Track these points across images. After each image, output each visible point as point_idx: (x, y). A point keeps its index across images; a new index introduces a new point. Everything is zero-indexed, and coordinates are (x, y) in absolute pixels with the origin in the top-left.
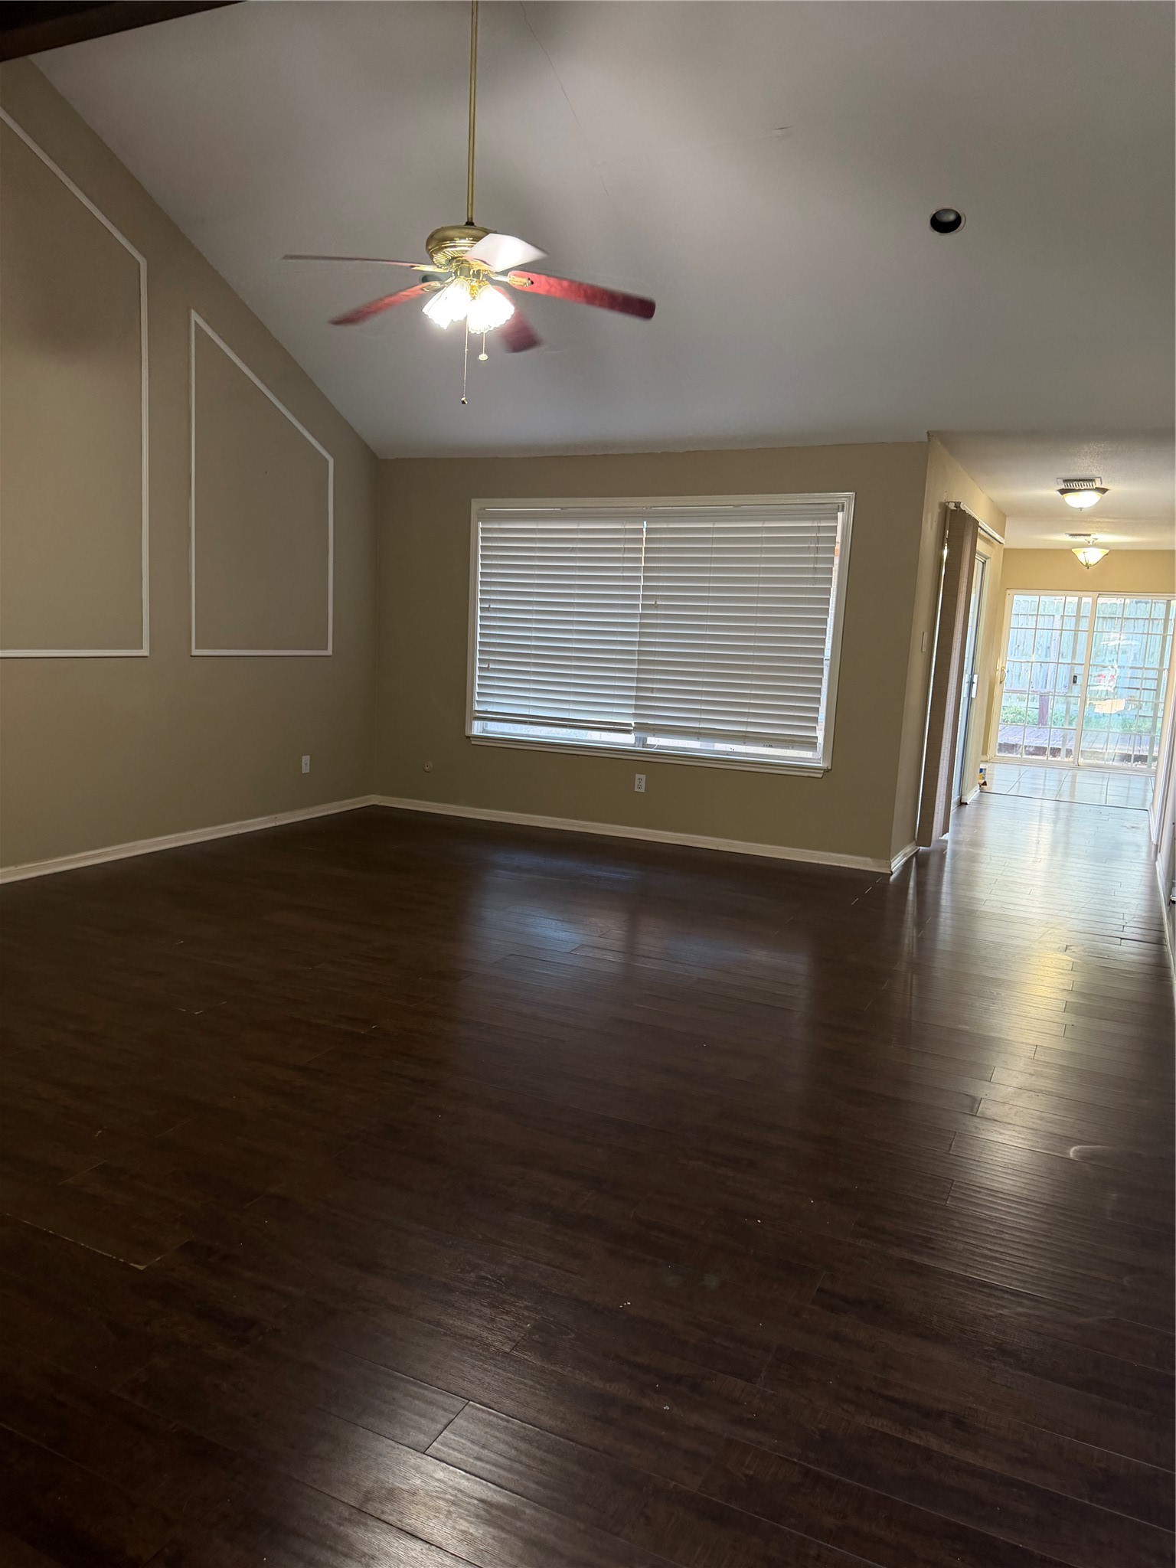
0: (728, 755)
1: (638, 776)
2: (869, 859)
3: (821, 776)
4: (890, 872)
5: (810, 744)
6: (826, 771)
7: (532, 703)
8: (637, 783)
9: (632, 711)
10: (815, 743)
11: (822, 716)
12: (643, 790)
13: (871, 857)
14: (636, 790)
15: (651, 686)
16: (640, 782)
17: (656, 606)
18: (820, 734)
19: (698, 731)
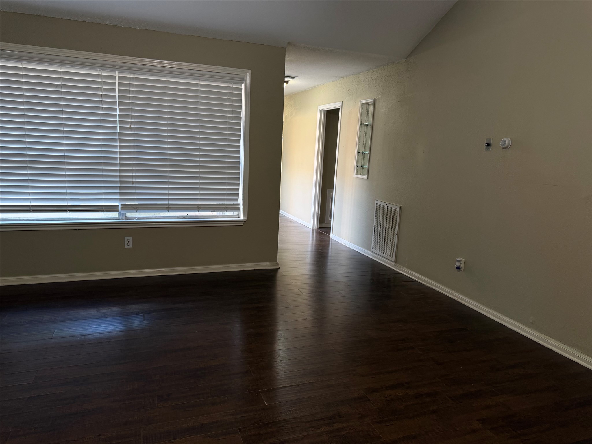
0: (184, 218)
1: (126, 238)
2: (268, 263)
3: (242, 224)
4: (278, 268)
5: (236, 208)
6: (245, 221)
7: (32, 197)
8: (126, 243)
9: (118, 197)
10: (239, 208)
11: (241, 192)
12: (131, 246)
13: (269, 262)
14: (126, 246)
15: (132, 180)
16: (128, 242)
17: (130, 129)
18: (241, 201)
19: (167, 206)
